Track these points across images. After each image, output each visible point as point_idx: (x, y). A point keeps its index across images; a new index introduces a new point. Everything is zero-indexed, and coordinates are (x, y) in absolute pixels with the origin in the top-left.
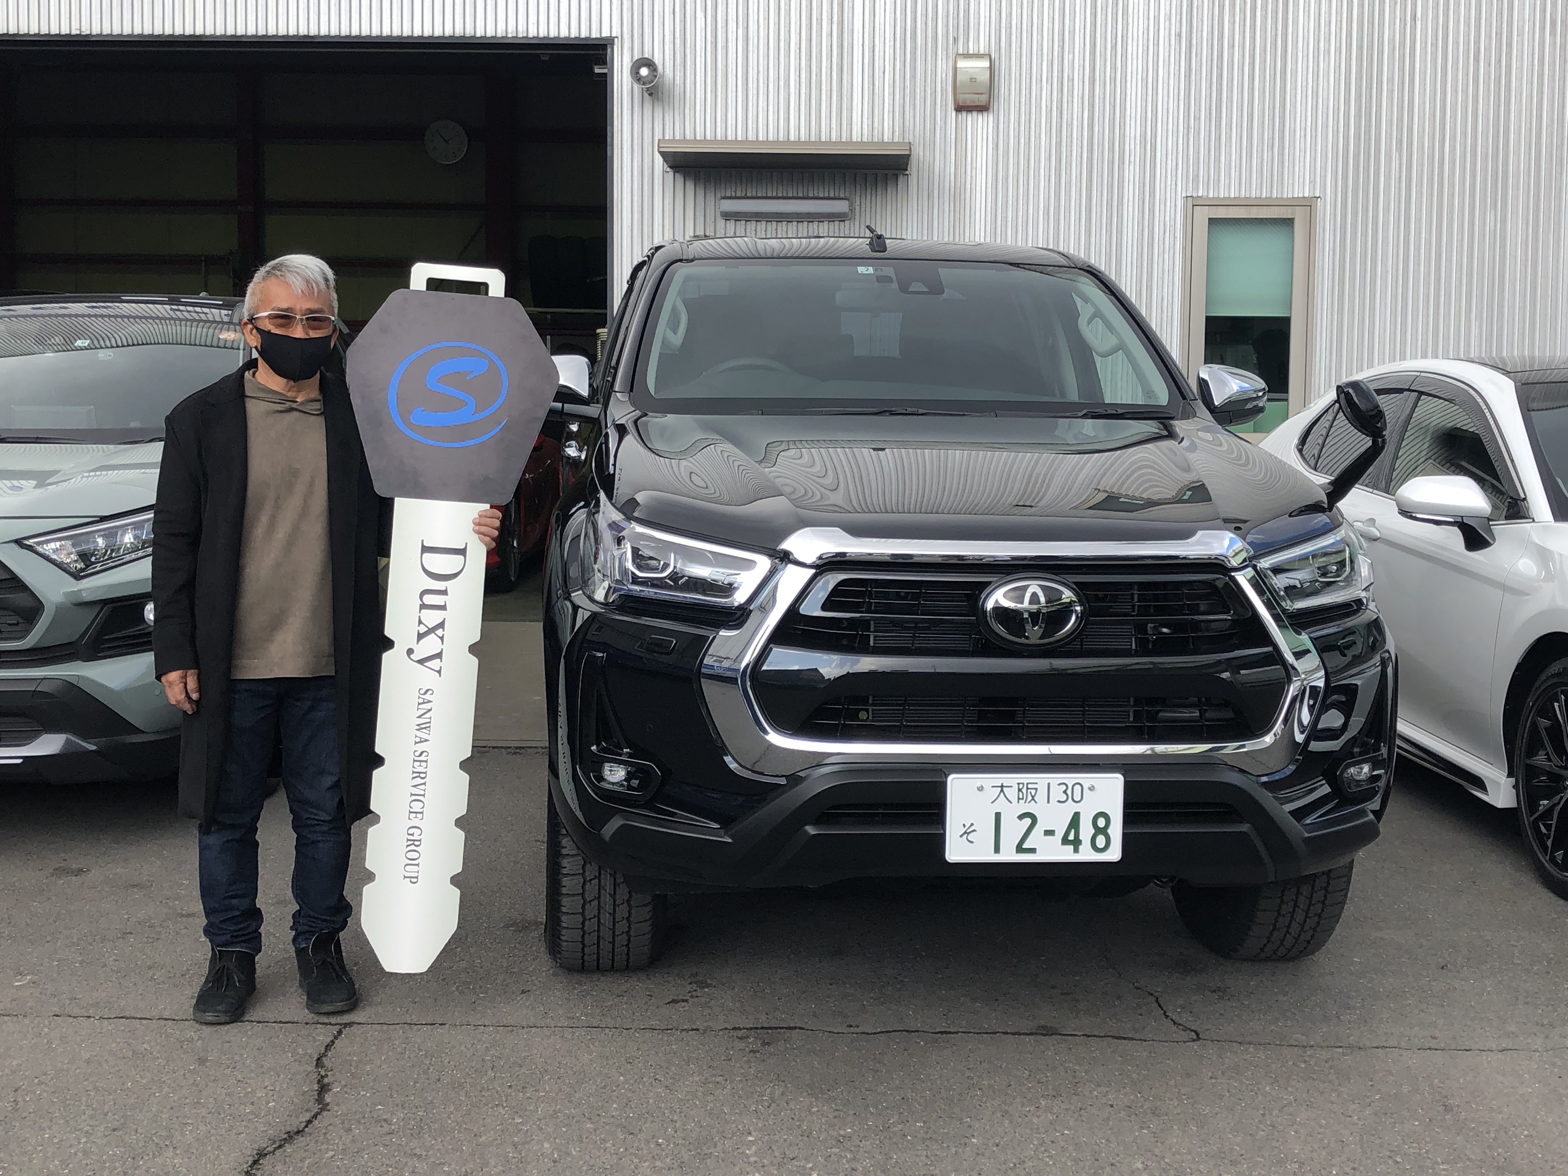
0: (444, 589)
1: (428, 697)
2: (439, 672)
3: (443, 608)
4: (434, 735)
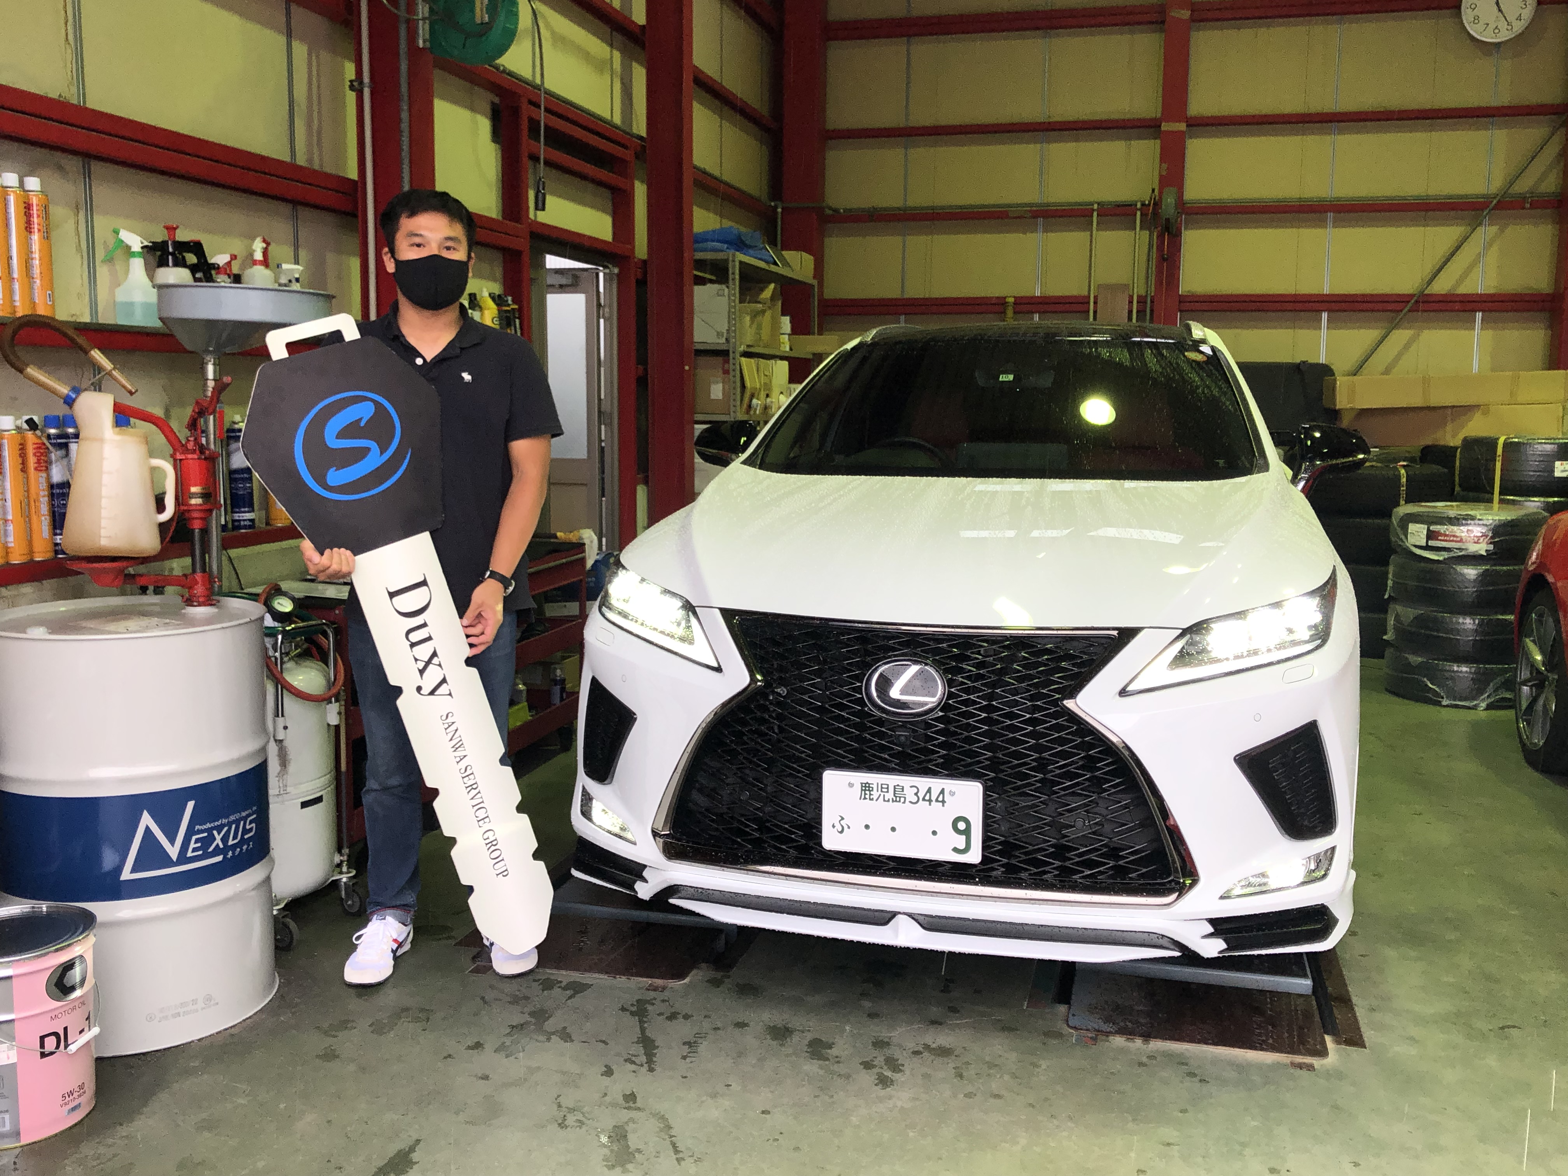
0: (423, 622)
1: (450, 720)
2: (450, 694)
3: (429, 638)
4: (469, 748)
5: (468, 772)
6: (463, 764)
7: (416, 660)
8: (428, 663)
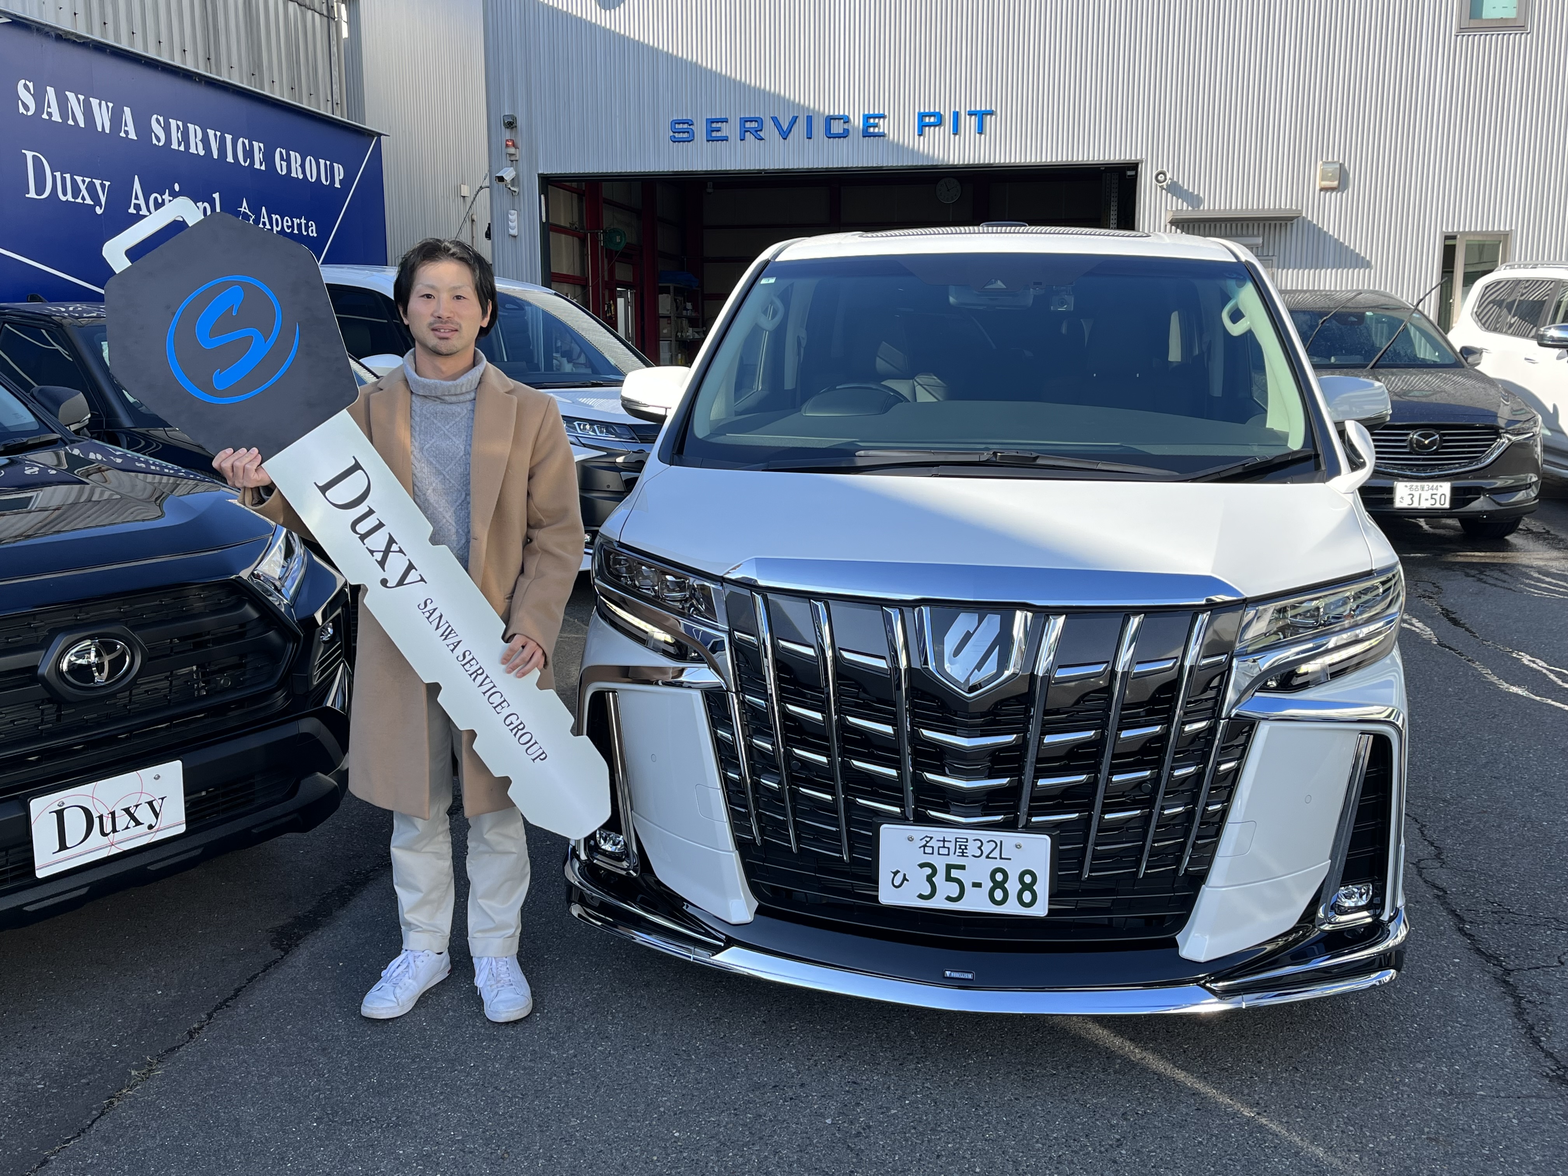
0: (368, 509)
1: (430, 607)
2: (422, 580)
3: (381, 525)
4: (461, 633)
5: (468, 658)
6: (459, 651)
7: (372, 552)
8: (387, 552)
